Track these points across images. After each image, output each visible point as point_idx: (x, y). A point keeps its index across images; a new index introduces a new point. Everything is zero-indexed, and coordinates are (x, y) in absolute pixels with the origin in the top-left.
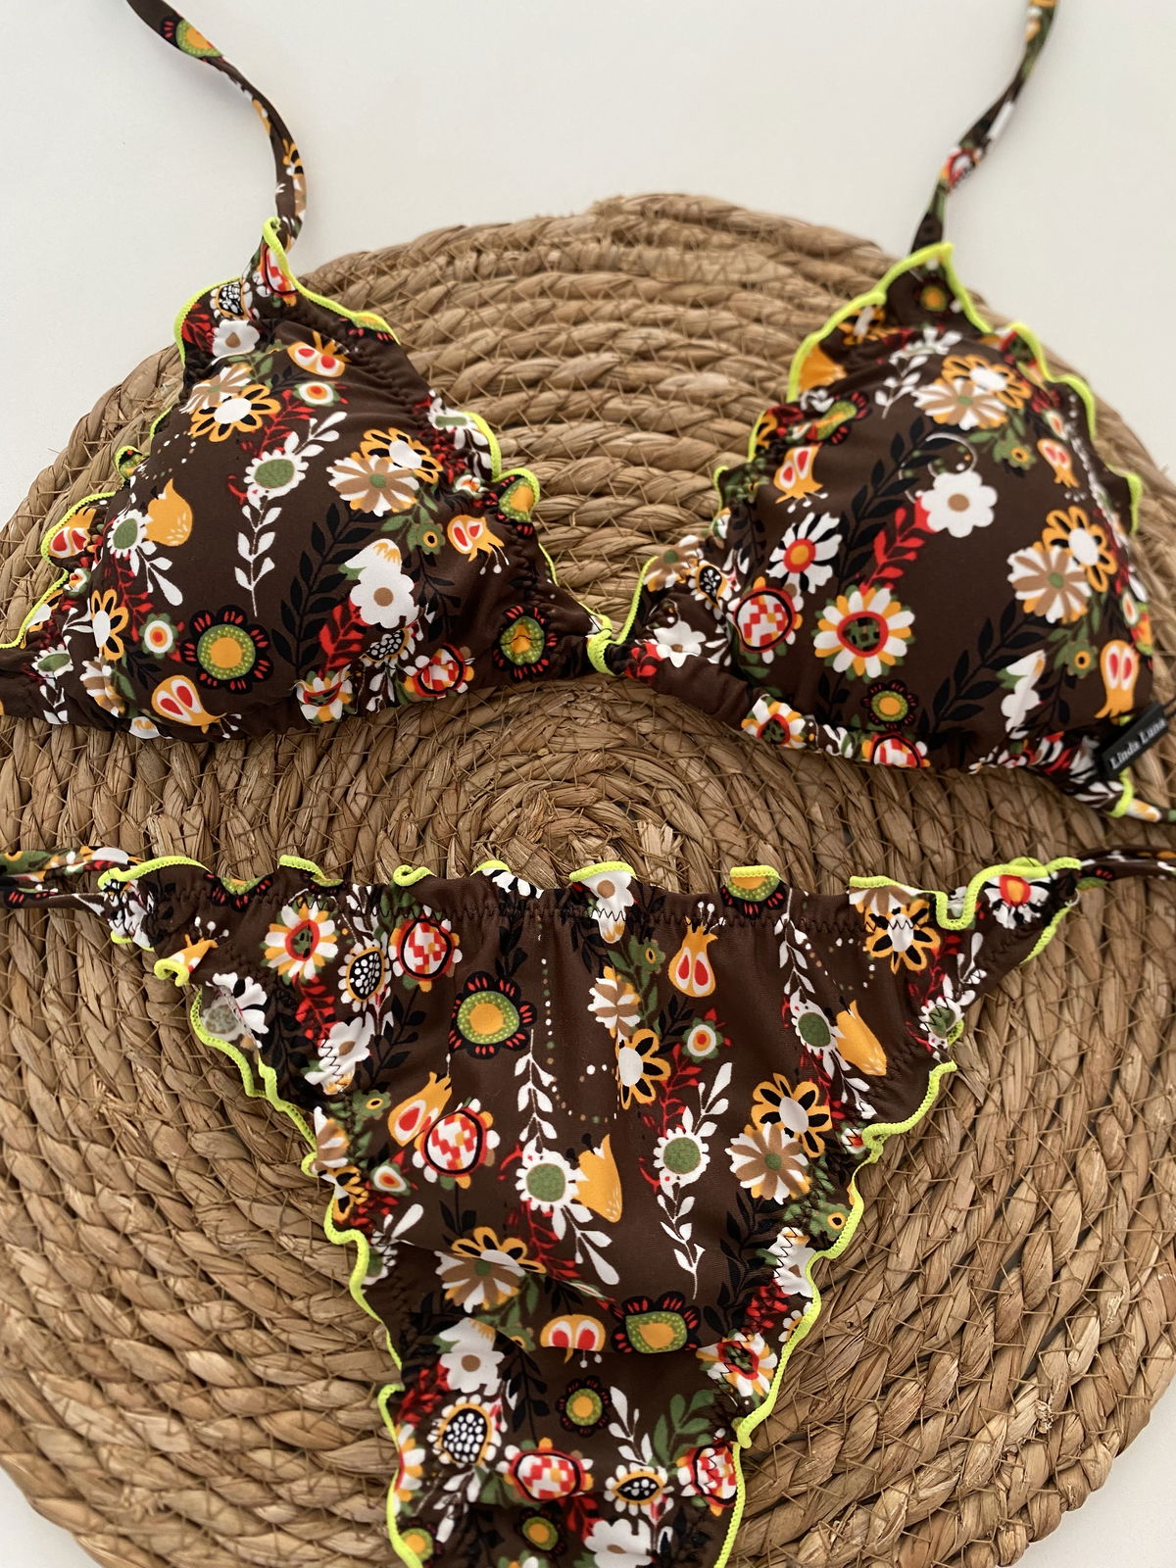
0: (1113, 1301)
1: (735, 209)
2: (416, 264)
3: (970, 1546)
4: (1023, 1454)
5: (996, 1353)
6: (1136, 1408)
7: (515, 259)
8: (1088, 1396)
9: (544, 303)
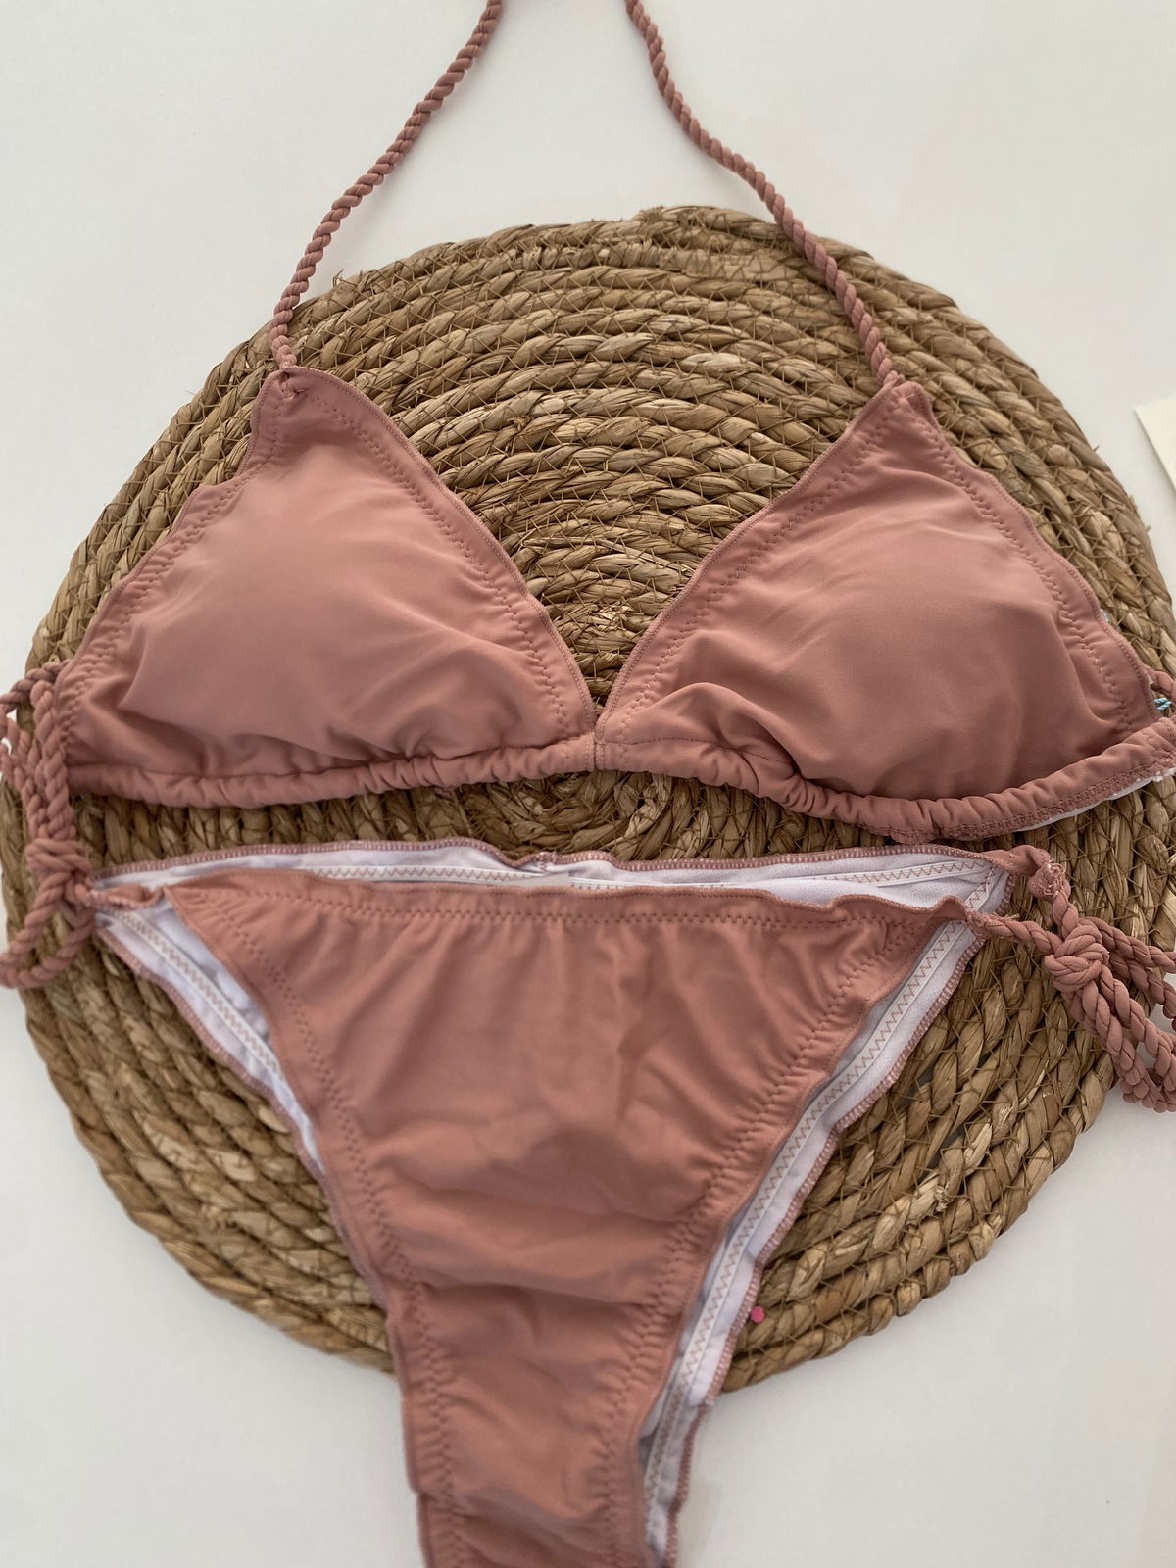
0: (1003, 1111)
1: (755, 220)
2: (491, 255)
3: (874, 1298)
4: (922, 1228)
5: (906, 1149)
6: (1017, 1195)
7: (573, 254)
8: (978, 1188)
9: (594, 291)
